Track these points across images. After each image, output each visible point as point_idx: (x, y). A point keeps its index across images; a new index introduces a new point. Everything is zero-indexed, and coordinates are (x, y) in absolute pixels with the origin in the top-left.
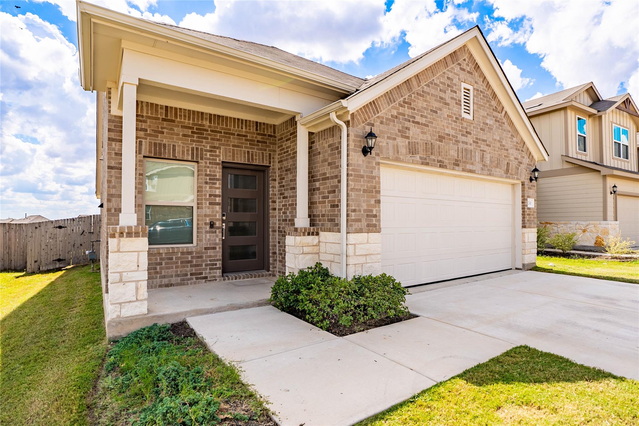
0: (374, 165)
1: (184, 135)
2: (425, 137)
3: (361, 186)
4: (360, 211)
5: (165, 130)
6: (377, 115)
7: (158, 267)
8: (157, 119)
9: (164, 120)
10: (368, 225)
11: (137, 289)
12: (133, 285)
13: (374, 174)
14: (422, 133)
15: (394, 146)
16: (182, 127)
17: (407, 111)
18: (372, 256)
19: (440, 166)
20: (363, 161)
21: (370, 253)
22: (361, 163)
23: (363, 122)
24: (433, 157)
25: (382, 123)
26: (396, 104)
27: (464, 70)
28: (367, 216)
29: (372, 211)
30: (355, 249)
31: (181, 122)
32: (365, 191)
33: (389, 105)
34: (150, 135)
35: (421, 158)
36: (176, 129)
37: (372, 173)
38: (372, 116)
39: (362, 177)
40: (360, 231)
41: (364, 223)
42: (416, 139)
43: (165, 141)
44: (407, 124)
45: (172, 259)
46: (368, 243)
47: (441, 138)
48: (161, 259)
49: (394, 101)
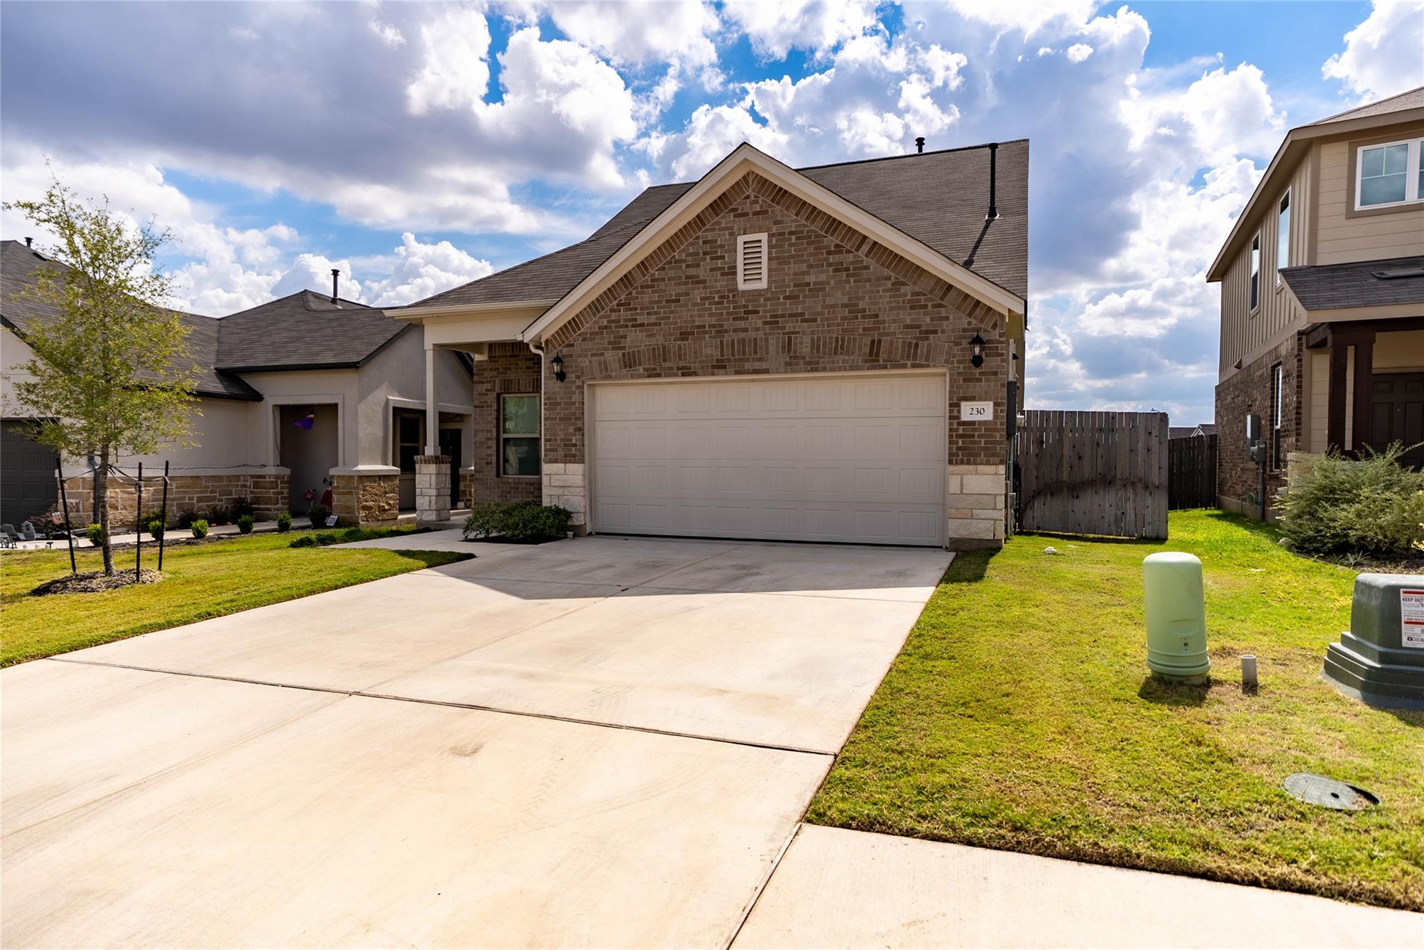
0: (574, 389)
1: (527, 368)
2: (653, 341)
3: (557, 414)
4: (556, 440)
5: (512, 366)
6: (578, 333)
7: (508, 495)
8: (506, 356)
9: (511, 356)
10: (565, 456)
11: (430, 502)
12: (427, 498)
13: (573, 400)
14: (648, 336)
15: (600, 363)
16: (526, 360)
17: (624, 314)
18: (572, 489)
19: (683, 375)
20: (560, 387)
21: (568, 484)
22: (558, 390)
23: (560, 345)
24: (668, 364)
25: (584, 340)
26: (606, 312)
27: (745, 214)
28: (565, 445)
29: (571, 440)
30: (550, 480)
31: (524, 355)
32: (561, 419)
33: (595, 316)
34: (501, 373)
35: (645, 370)
36: (520, 363)
37: (571, 399)
38: (571, 336)
39: (559, 404)
40: (556, 461)
41: (561, 453)
42: (637, 347)
43: (512, 377)
44: (622, 331)
45: (518, 488)
46: (565, 474)
47: (684, 336)
48: (510, 488)
49: (603, 309)
